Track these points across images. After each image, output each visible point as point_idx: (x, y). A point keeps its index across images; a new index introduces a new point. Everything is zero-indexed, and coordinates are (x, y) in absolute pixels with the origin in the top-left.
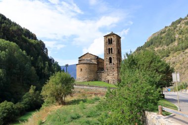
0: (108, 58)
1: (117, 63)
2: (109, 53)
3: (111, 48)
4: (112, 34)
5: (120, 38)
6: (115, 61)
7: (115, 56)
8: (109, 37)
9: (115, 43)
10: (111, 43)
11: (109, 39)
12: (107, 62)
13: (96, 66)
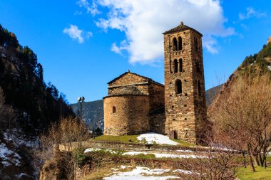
0: (174, 82)
1: (195, 93)
2: (176, 71)
3: (181, 60)
4: (183, 28)
5: (201, 35)
6: (188, 89)
7: (189, 78)
8: (176, 35)
9: (188, 48)
10: (180, 48)
11: (175, 39)
12: (170, 91)
13: (147, 99)
